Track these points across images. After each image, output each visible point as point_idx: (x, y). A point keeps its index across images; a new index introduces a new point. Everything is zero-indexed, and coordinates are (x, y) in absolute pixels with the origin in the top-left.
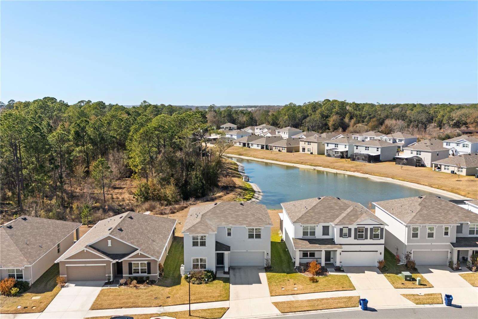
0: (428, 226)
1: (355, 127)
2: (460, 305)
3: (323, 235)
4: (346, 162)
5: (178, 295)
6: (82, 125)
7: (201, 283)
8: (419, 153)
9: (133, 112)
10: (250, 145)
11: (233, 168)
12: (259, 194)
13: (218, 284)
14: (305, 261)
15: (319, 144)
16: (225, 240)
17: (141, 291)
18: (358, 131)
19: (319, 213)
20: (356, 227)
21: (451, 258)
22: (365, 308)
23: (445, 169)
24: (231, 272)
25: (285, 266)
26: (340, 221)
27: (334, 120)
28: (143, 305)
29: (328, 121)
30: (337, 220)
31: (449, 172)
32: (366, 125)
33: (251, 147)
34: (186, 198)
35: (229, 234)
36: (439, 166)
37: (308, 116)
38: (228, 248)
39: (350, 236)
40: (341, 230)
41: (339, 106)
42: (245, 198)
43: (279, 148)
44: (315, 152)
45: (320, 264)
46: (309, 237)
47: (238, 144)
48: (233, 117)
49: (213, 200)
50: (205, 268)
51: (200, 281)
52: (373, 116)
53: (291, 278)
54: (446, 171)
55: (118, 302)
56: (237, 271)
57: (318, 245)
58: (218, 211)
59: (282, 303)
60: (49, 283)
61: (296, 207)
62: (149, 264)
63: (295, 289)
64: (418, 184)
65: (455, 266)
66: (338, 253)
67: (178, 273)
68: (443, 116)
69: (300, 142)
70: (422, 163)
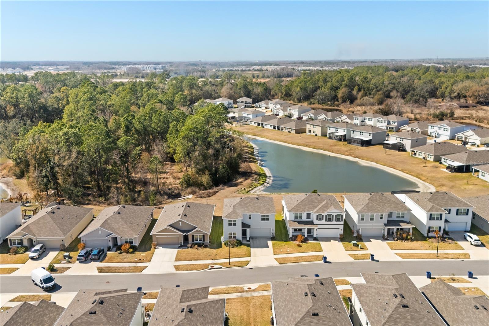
0: (370, 214)
1: (362, 99)
2: (378, 260)
3: (307, 218)
4: (343, 146)
5: (221, 254)
6: (129, 119)
7: (234, 247)
8: (402, 140)
9: (164, 100)
10: (264, 125)
11: (250, 152)
12: (270, 179)
13: (243, 248)
14: (296, 234)
15: (323, 128)
16: (248, 222)
17: (201, 251)
18: (364, 103)
19: (305, 205)
20: (327, 214)
21: (384, 233)
22: (326, 261)
23: (419, 155)
24: (251, 240)
25: (283, 237)
26: (317, 211)
27: (343, 93)
28: (203, 259)
29: (338, 92)
30: (315, 210)
31: (422, 157)
32: (373, 98)
33: (265, 127)
34: (216, 185)
35: (250, 218)
36: (415, 152)
37: (319, 87)
38: (249, 227)
39: (323, 219)
40: (317, 216)
41: (348, 79)
42: (259, 183)
43: (288, 129)
44: (319, 134)
45: (304, 236)
46: (298, 219)
47: (253, 123)
48: (248, 89)
49: (236, 185)
50: (236, 238)
51: (233, 245)
52: (379, 89)
53: (286, 244)
54: (420, 157)
55: (189, 257)
56: (254, 240)
57: (303, 225)
58: (243, 204)
59: (280, 258)
60: (146, 246)
61: (292, 200)
62: (204, 236)
63: (288, 251)
64: (394, 169)
65: (386, 237)
66: (315, 230)
67: (220, 241)
68: (446, 88)
69: (307, 125)
70: (404, 148)
